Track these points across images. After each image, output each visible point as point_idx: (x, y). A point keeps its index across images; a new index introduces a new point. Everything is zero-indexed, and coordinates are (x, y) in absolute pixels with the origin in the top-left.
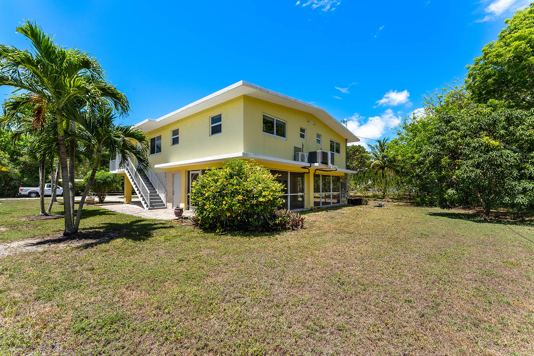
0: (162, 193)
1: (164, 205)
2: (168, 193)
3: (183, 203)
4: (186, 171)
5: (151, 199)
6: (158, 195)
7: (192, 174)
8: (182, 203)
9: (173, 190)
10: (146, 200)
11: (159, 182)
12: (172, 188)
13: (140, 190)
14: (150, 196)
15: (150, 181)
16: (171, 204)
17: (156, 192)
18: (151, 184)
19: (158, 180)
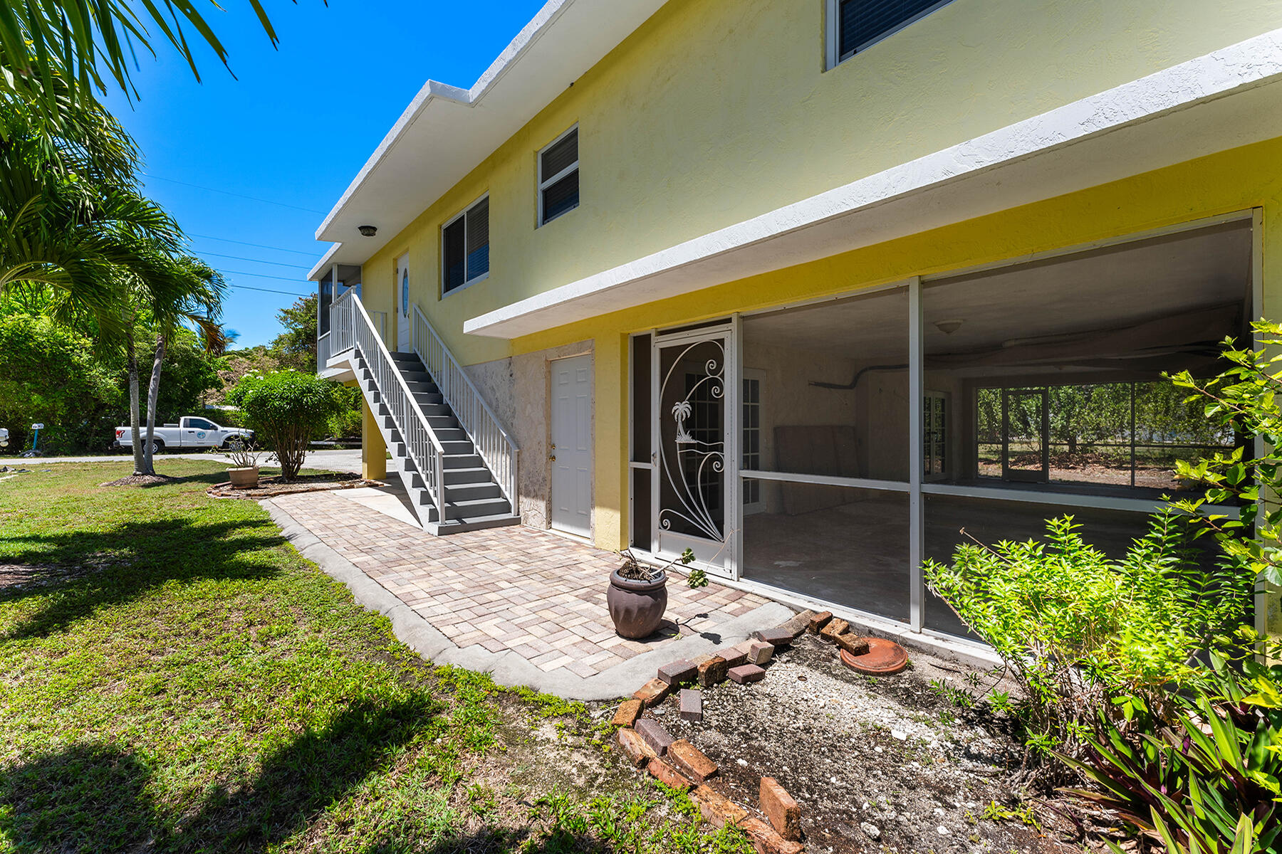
0: (495, 449)
1: (506, 508)
2: (525, 455)
3: (612, 507)
4: (624, 336)
5: (448, 479)
6: (479, 462)
7: (668, 354)
8: (603, 505)
9: (549, 437)
10: (427, 484)
11: (482, 401)
12: (542, 430)
13: (403, 436)
14: (447, 463)
15: (446, 399)
16: (542, 505)
17: (470, 448)
18: (448, 411)
19: (477, 395)
